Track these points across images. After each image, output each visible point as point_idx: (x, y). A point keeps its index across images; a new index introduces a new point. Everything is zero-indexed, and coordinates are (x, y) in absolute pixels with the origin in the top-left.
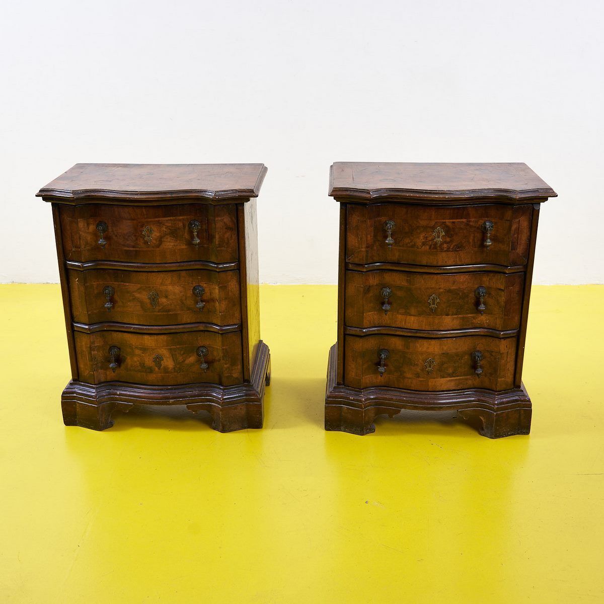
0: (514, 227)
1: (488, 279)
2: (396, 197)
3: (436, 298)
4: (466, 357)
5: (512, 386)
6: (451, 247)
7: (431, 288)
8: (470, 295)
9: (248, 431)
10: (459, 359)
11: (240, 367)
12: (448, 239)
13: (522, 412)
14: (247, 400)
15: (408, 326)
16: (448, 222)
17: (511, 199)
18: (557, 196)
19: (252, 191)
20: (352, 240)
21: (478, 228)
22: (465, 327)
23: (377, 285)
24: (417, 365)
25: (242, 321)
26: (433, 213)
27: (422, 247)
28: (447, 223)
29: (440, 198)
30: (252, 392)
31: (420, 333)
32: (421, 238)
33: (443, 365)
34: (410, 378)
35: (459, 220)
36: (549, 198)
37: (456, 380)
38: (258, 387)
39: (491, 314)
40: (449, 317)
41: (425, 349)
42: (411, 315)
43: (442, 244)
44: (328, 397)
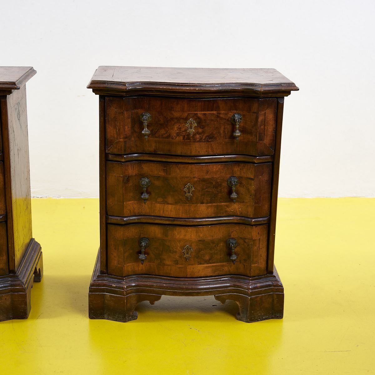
0: (261, 118)
1: (239, 169)
2: (151, 90)
3: (191, 187)
4: (221, 244)
5: (266, 273)
6: (204, 138)
7: (186, 177)
8: (223, 184)
9: (12, 322)
10: (215, 246)
11: (5, 257)
12: (200, 130)
13: (275, 297)
14: (11, 291)
15: (167, 214)
16: (200, 114)
17: (256, 92)
18: (298, 90)
19: (14, 83)
20: (111, 131)
21: (228, 120)
22: (219, 215)
23: (136, 175)
24: (176, 252)
25: (6, 212)
26: (186, 105)
27: (176, 137)
28: (199, 115)
29: (191, 90)
30: (17, 283)
31: (177, 221)
32: (176, 129)
33: (199, 252)
34: (169, 265)
35: (210, 112)
36: (292, 92)
37: (213, 266)
38: (23, 278)
39: (243, 202)
40: (204, 205)
41: (182, 237)
42: (168, 204)
43: (194, 135)
44: (92, 285)
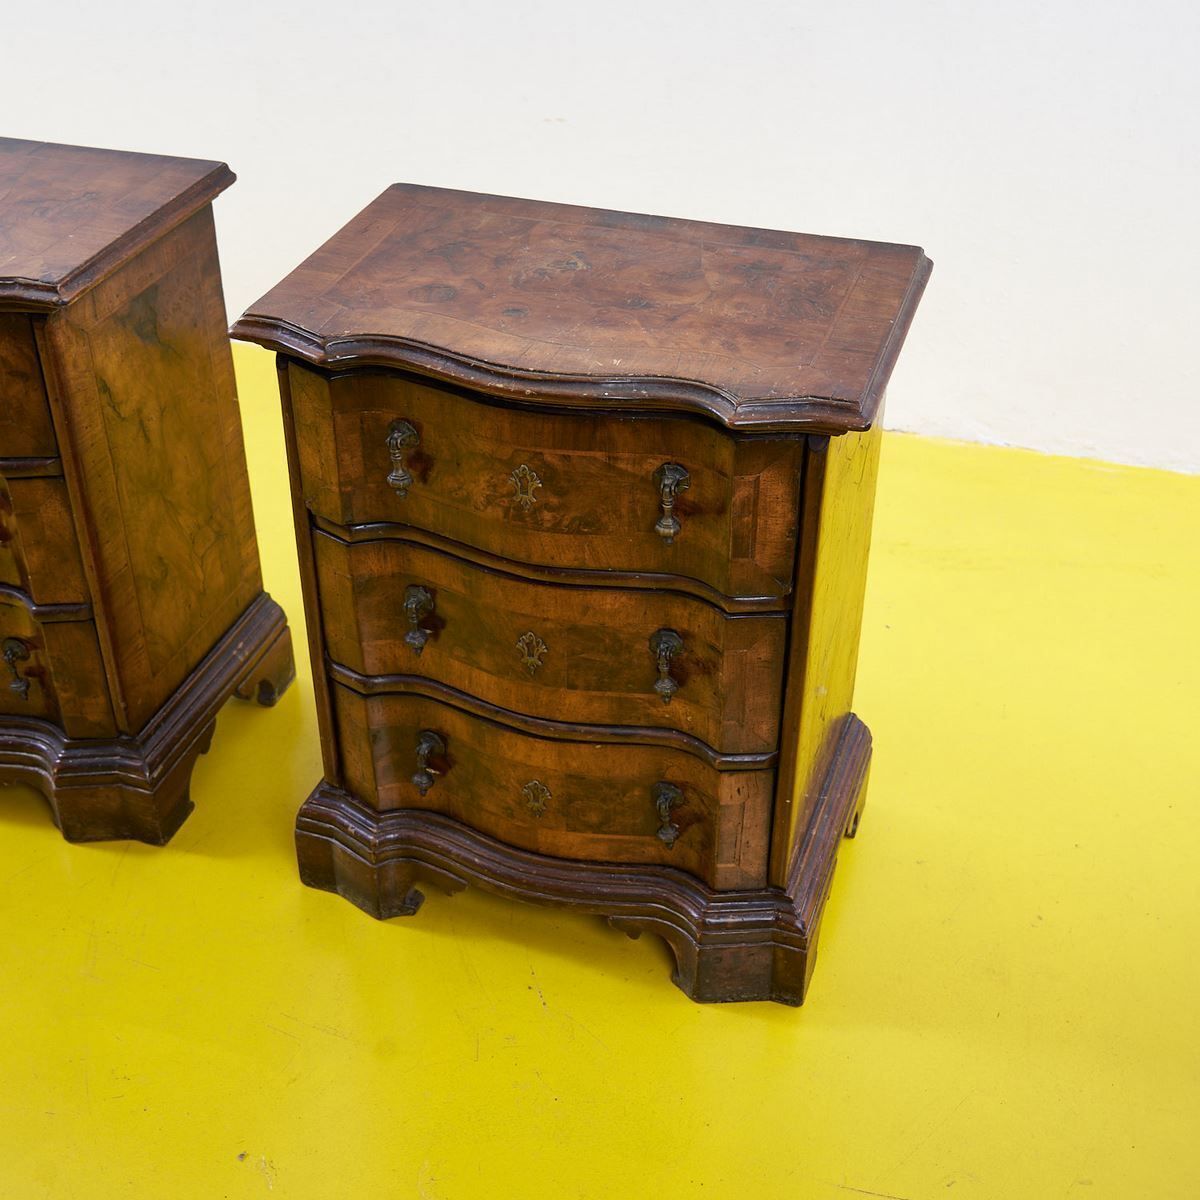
0: (742, 493)
1: (686, 614)
3: (538, 643)
4: (636, 793)
5: (762, 885)
6: (566, 523)
7: (523, 615)
8: (637, 646)
10: (618, 795)
11: (102, 700)
12: (554, 500)
13: (780, 954)
14: (120, 780)
15: (477, 691)
16: (550, 456)
18: (867, 429)
19: (52, 288)
21: (643, 479)
22: (625, 722)
23: (393, 576)
24: (507, 789)
25: (91, 600)
26: (507, 425)
27: (486, 508)
28: (548, 458)
30: (133, 763)
31: (504, 715)
32: (483, 485)
33: (570, 801)
34: (492, 814)
35: (583, 453)
37: (612, 840)
39: (697, 702)
40: (578, 692)
41: (519, 757)
42: (480, 668)
43: (536, 510)
44: (303, 813)
